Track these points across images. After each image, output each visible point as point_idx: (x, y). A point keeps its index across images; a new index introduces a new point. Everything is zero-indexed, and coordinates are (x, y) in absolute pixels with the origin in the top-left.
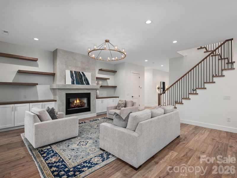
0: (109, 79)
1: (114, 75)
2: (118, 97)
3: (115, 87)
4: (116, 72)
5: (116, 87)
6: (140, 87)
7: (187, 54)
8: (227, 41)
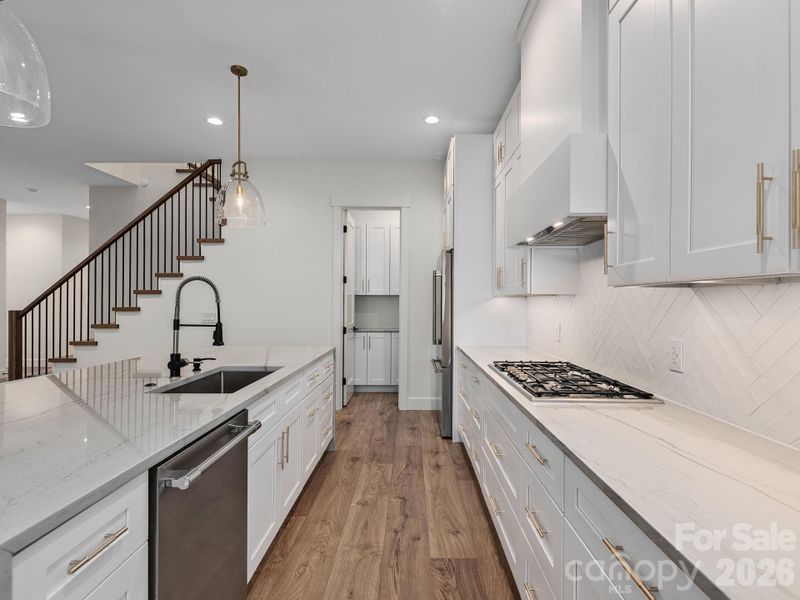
8: (211, 163)
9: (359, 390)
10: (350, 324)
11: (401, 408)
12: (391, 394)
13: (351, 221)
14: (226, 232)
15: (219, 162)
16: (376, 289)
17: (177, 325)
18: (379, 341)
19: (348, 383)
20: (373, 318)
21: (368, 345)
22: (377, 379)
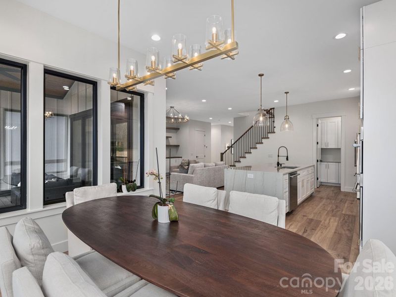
0: (171, 137)
1: (176, 132)
2: (181, 157)
3: (177, 146)
4: (179, 129)
5: (179, 146)
6: (206, 146)
7: (248, 114)
8: (271, 109)
9: (322, 184)
10: (319, 159)
11: (342, 190)
12: (338, 187)
13: (320, 121)
14: (275, 130)
15: (274, 108)
16: (332, 146)
17: (278, 156)
18: (333, 166)
19: (319, 179)
20: (330, 157)
21: (327, 167)
22: (332, 180)
